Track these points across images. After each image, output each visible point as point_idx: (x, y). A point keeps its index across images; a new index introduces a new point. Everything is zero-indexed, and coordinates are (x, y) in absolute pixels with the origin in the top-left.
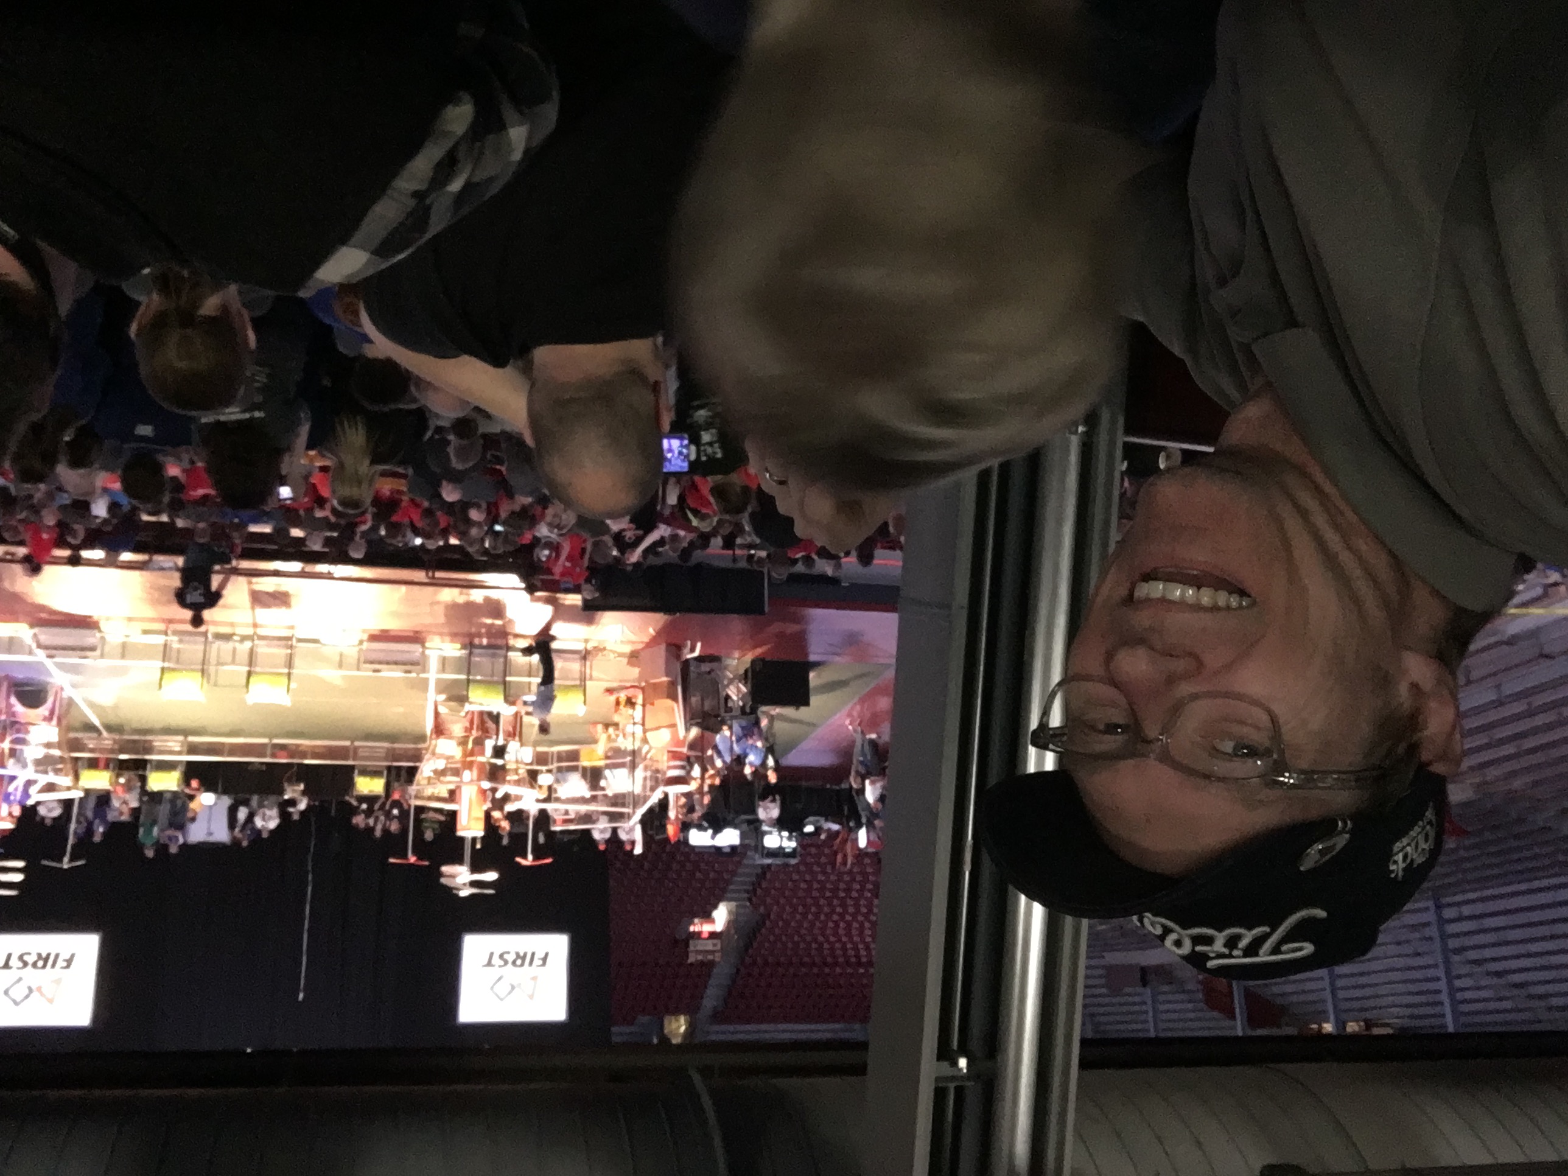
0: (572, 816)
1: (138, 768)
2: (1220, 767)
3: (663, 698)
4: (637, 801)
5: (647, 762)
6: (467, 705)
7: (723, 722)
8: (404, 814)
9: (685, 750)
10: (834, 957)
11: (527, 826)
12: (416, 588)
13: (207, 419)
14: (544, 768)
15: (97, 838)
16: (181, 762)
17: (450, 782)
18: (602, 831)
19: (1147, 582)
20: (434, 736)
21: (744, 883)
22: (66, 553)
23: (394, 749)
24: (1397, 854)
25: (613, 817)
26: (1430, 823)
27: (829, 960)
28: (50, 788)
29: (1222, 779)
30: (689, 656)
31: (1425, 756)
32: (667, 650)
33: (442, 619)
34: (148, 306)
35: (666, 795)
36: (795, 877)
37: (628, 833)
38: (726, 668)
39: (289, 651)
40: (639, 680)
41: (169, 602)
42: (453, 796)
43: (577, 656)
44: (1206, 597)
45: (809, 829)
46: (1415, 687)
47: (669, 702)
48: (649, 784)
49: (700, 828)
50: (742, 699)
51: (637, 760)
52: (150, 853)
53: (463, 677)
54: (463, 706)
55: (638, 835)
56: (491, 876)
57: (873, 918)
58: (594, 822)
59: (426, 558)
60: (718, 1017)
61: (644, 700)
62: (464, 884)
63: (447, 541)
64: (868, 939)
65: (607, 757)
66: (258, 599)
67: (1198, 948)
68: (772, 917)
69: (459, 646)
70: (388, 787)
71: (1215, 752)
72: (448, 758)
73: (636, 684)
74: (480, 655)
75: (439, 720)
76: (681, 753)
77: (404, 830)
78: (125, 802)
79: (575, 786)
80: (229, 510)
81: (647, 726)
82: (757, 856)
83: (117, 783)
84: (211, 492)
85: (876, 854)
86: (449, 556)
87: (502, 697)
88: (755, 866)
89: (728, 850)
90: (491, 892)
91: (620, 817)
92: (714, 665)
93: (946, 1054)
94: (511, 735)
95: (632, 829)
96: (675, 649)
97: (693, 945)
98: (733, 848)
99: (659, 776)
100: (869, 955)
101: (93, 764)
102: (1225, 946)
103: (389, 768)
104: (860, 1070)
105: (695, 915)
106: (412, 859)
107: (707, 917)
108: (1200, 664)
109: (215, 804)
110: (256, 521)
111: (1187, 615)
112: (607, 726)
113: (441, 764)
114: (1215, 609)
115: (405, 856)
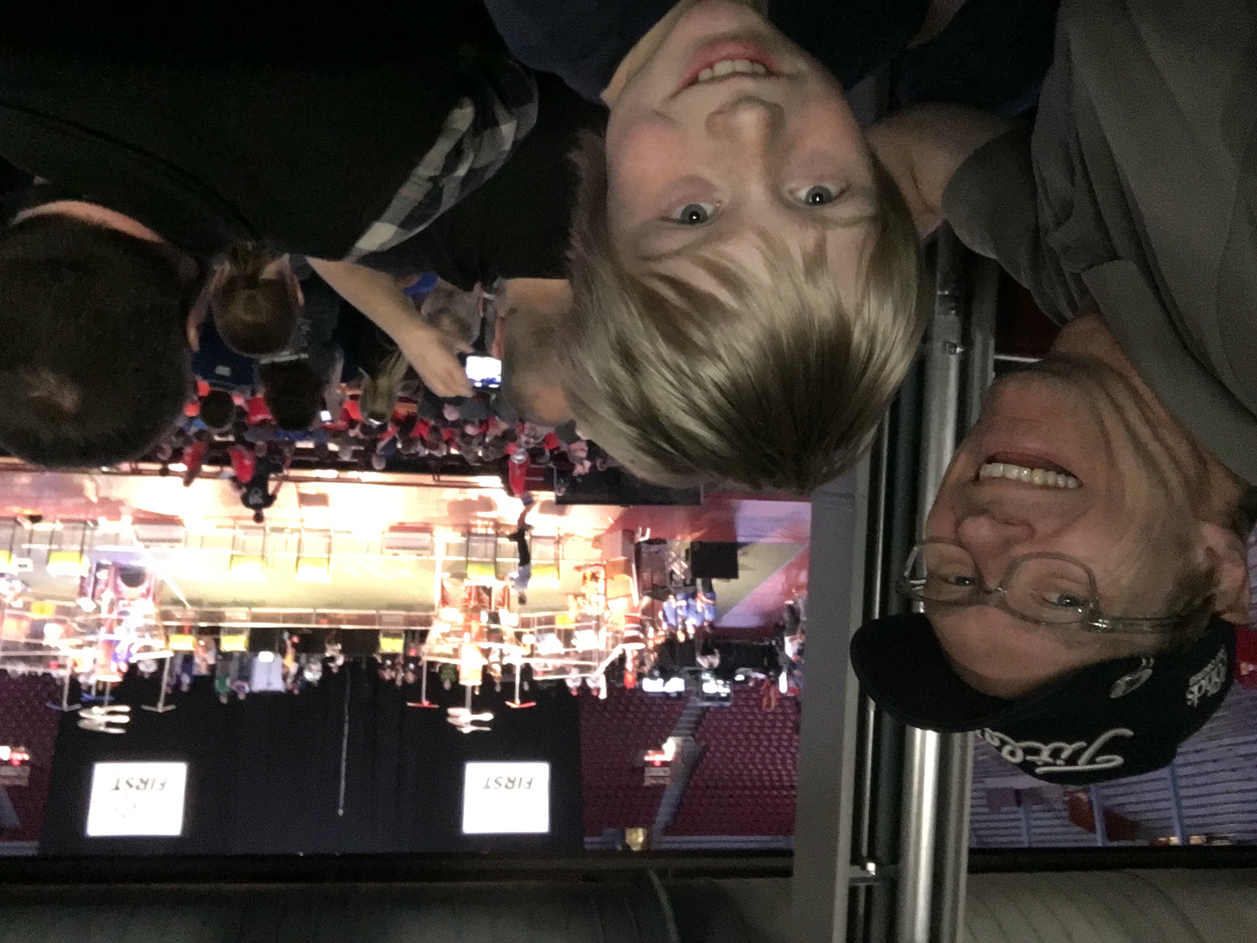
0: (550, 668)
1: (214, 633)
2: (1049, 614)
3: (620, 574)
4: (601, 656)
5: (609, 625)
6: (465, 580)
7: (669, 593)
8: (418, 670)
9: (639, 615)
10: (763, 782)
11: (514, 676)
12: (426, 489)
13: (265, 360)
14: (527, 630)
15: (185, 688)
16: (246, 629)
17: (454, 642)
18: (574, 680)
19: (990, 463)
20: (441, 606)
21: (688, 722)
22: (157, 467)
23: (409, 617)
24: (1193, 686)
25: (583, 669)
26: (1222, 661)
27: (758, 784)
28: (147, 649)
29: (1049, 624)
30: (641, 539)
31: (1219, 607)
32: (624, 535)
33: (446, 513)
34: (222, 273)
35: (624, 651)
36: (729, 717)
37: (594, 682)
38: (671, 549)
39: (328, 540)
40: (602, 560)
41: (235, 504)
42: (456, 653)
43: (551, 541)
44: (1038, 477)
45: (740, 678)
46: (1210, 551)
47: (626, 577)
48: (611, 642)
49: (652, 677)
50: (684, 574)
51: (601, 623)
52: (224, 700)
53: (463, 559)
54: (462, 581)
55: (602, 684)
56: (487, 716)
57: (793, 750)
58: (567, 673)
59: (433, 463)
60: (670, 830)
61: (606, 575)
62: (467, 723)
63: (448, 451)
64: (790, 767)
65: (577, 621)
66: (304, 499)
67: (1029, 758)
68: (712, 749)
69: (459, 534)
70: (406, 647)
71: (1045, 601)
72: (452, 623)
73: (599, 563)
74: (477, 541)
75: (445, 594)
76: (635, 617)
77: (419, 682)
78: (205, 660)
79: (552, 644)
80: (281, 431)
81: (609, 596)
82: (698, 700)
83: (199, 645)
84: (269, 417)
85: (795, 698)
86: (450, 463)
87: (493, 573)
88: (696, 708)
89: (675, 695)
90: (487, 729)
91: (587, 669)
92: (662, 546)
93: (857, 860)
94: (502, 604)
95: (597, 679)
96: (629, 534)
97: (649, 772)
98: (679, 694)
99: (618, 636)
100: (791, 780)
101: (180, 630)
102: (1051, 756)
103: (406, 632)
104: (787, 873)
105: (649, 747)
106: (426, 703)
107: (658, 748)
108: (1032, 532)
109: (274, 661)
110: (302, 438)
111: (1022, 491)
112: (576, 596)
113: (447, 629)
114: (1045, 487)
115: (419, 700)
